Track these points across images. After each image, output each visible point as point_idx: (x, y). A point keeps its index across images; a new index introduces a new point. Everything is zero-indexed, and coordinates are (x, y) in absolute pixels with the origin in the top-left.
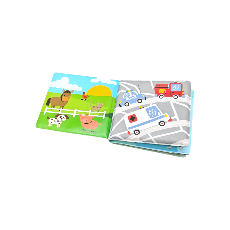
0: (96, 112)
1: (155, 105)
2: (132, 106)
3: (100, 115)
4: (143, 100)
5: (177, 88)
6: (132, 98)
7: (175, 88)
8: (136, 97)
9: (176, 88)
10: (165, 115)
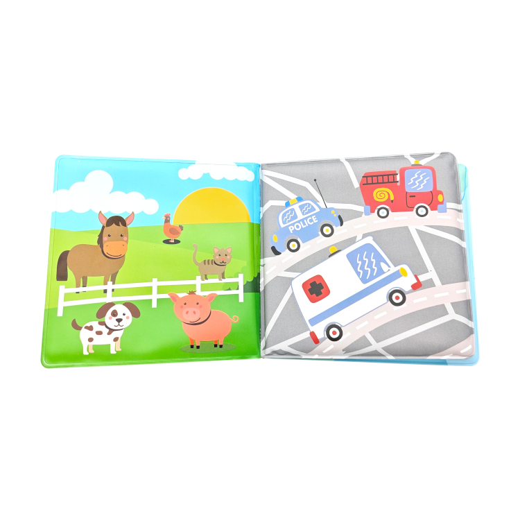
0: (216, 281)
1: (369, 240)
2: (308, 249)
3: (229, 289)
4: (334, 227)
5: (422, 181)
6: (304, 224)
7: (417, 183)
8: (315, 221)
9: (420, 183)
10: (402, 269)
